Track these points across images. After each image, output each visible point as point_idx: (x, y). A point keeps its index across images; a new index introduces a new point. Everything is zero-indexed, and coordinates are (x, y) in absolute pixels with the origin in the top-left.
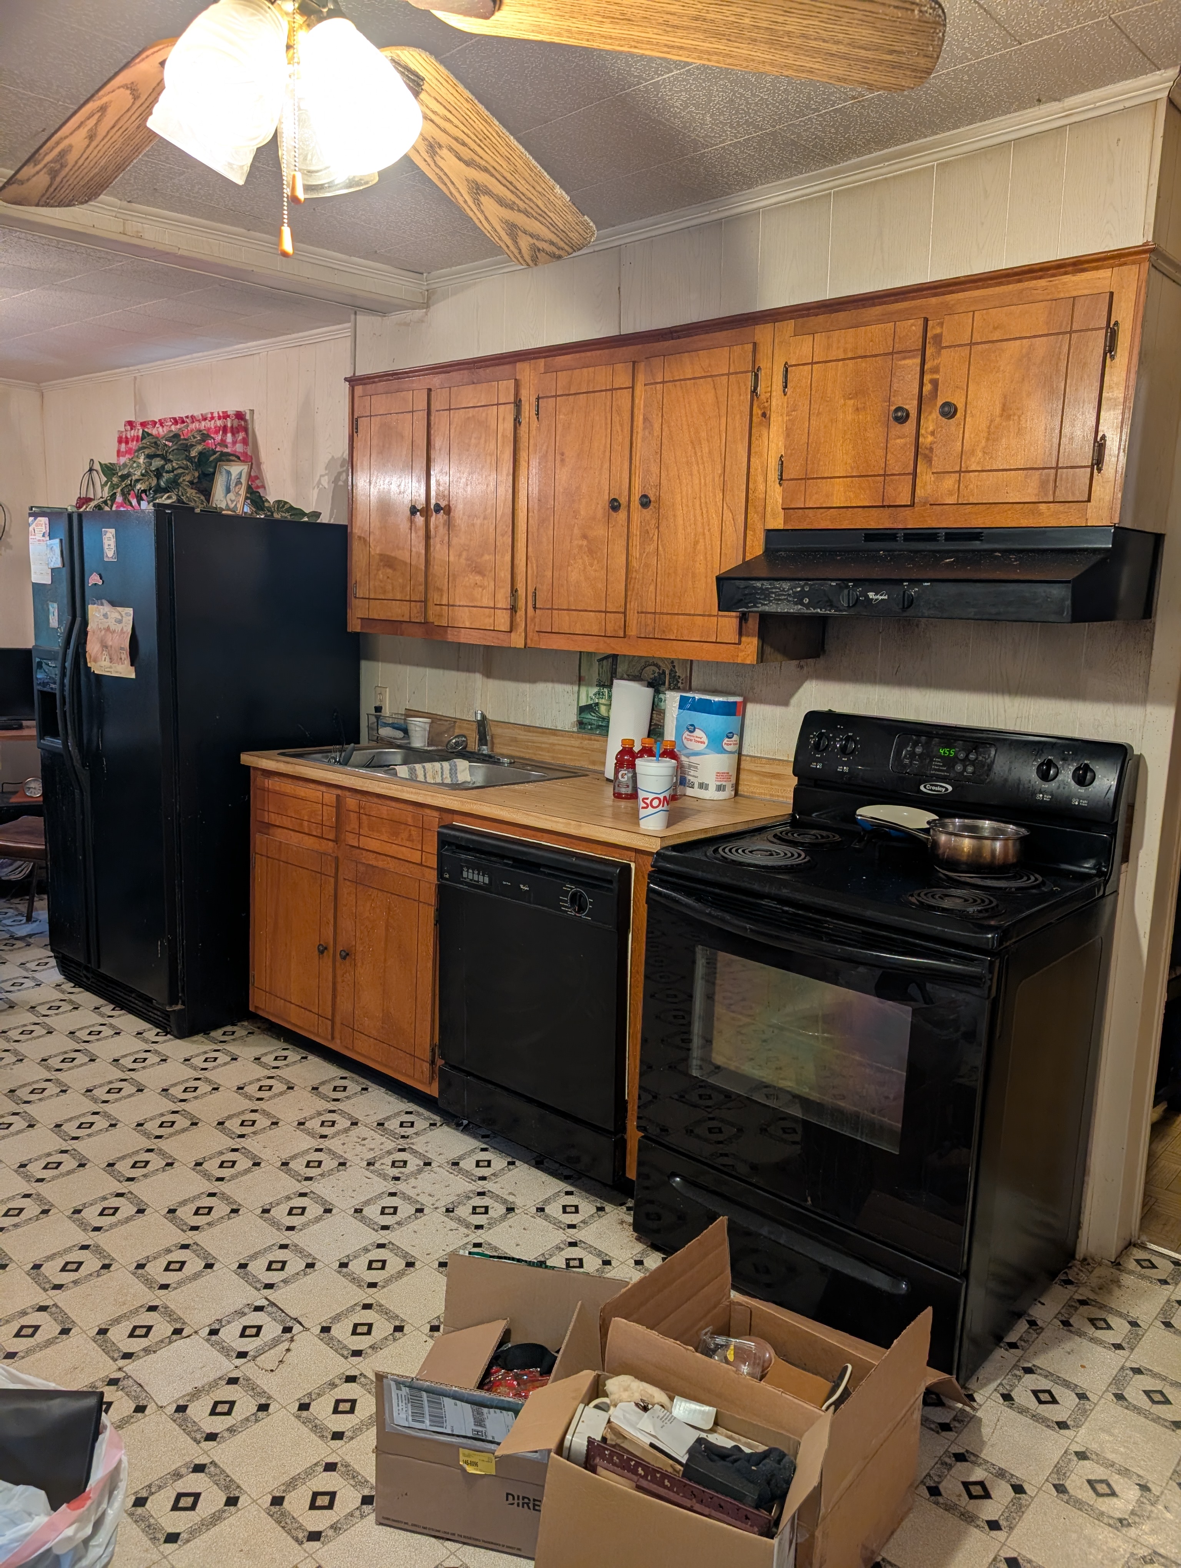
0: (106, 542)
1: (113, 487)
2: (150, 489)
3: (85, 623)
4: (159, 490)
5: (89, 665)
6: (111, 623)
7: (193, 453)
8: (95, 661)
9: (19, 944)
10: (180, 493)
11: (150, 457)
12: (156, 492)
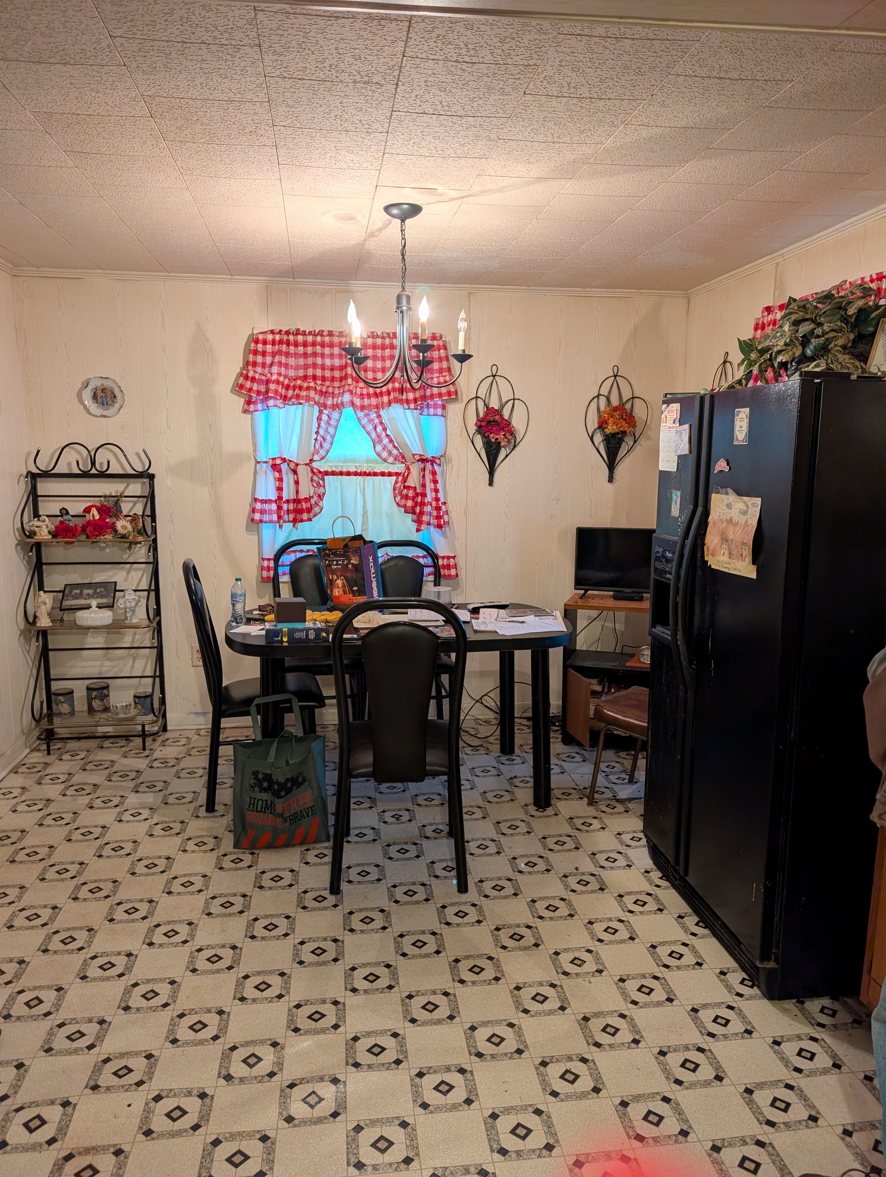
0: (737, 424)
1: (751, 364)
2: (792, 361)
3: (706, 513)
4: (804, 359)
5: (706, 559)
6: (734, 514)
7: (852, 311)
8: (713, 555)
9: (620, 808)
10: (829, 361)
11: (796, 323)
12: (799, 363)
